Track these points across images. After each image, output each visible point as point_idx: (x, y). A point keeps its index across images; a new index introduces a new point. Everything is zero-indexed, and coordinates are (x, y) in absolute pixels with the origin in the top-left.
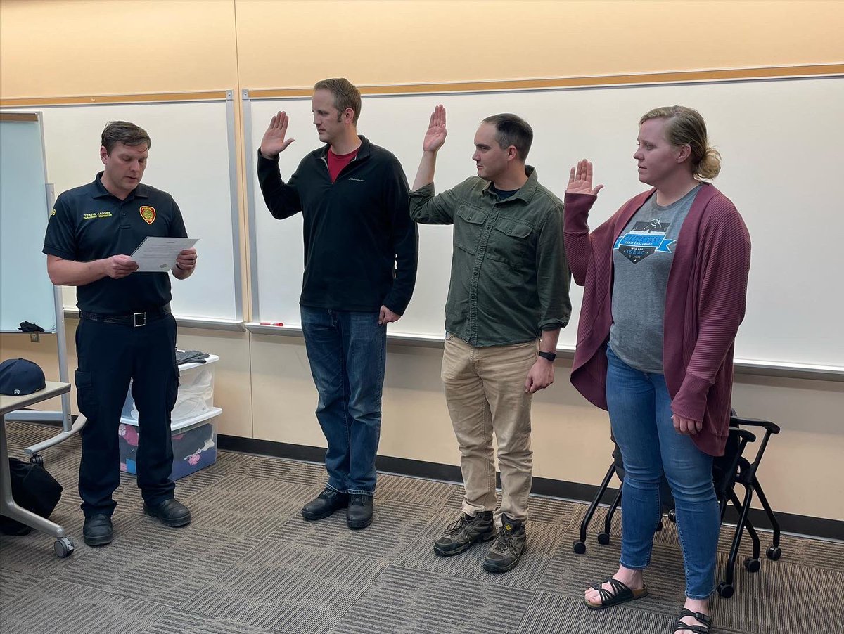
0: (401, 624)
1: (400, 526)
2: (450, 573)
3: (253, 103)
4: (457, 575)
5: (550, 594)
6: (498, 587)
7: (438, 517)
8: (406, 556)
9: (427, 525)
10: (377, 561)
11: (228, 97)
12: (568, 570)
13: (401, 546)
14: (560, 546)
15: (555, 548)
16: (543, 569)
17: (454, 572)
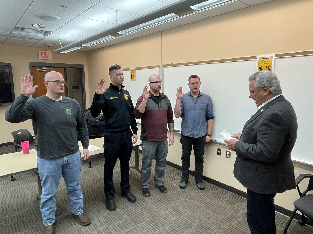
0: (162, 227)
1: (184, 194)
2: (189, 214)
3: (164, 68)
4: (190, 216)
5: (215, 231)
6: (200, 224)
7: (198, 194)
8: (180, 204)
9: (192, 196)
10: (170, 204)
11: (159, 67)
12: (228, 225)
13: (180, 201)
14: (231, 215)
15: (229, 215)
16: (219, 222)
17: (190, 214)
